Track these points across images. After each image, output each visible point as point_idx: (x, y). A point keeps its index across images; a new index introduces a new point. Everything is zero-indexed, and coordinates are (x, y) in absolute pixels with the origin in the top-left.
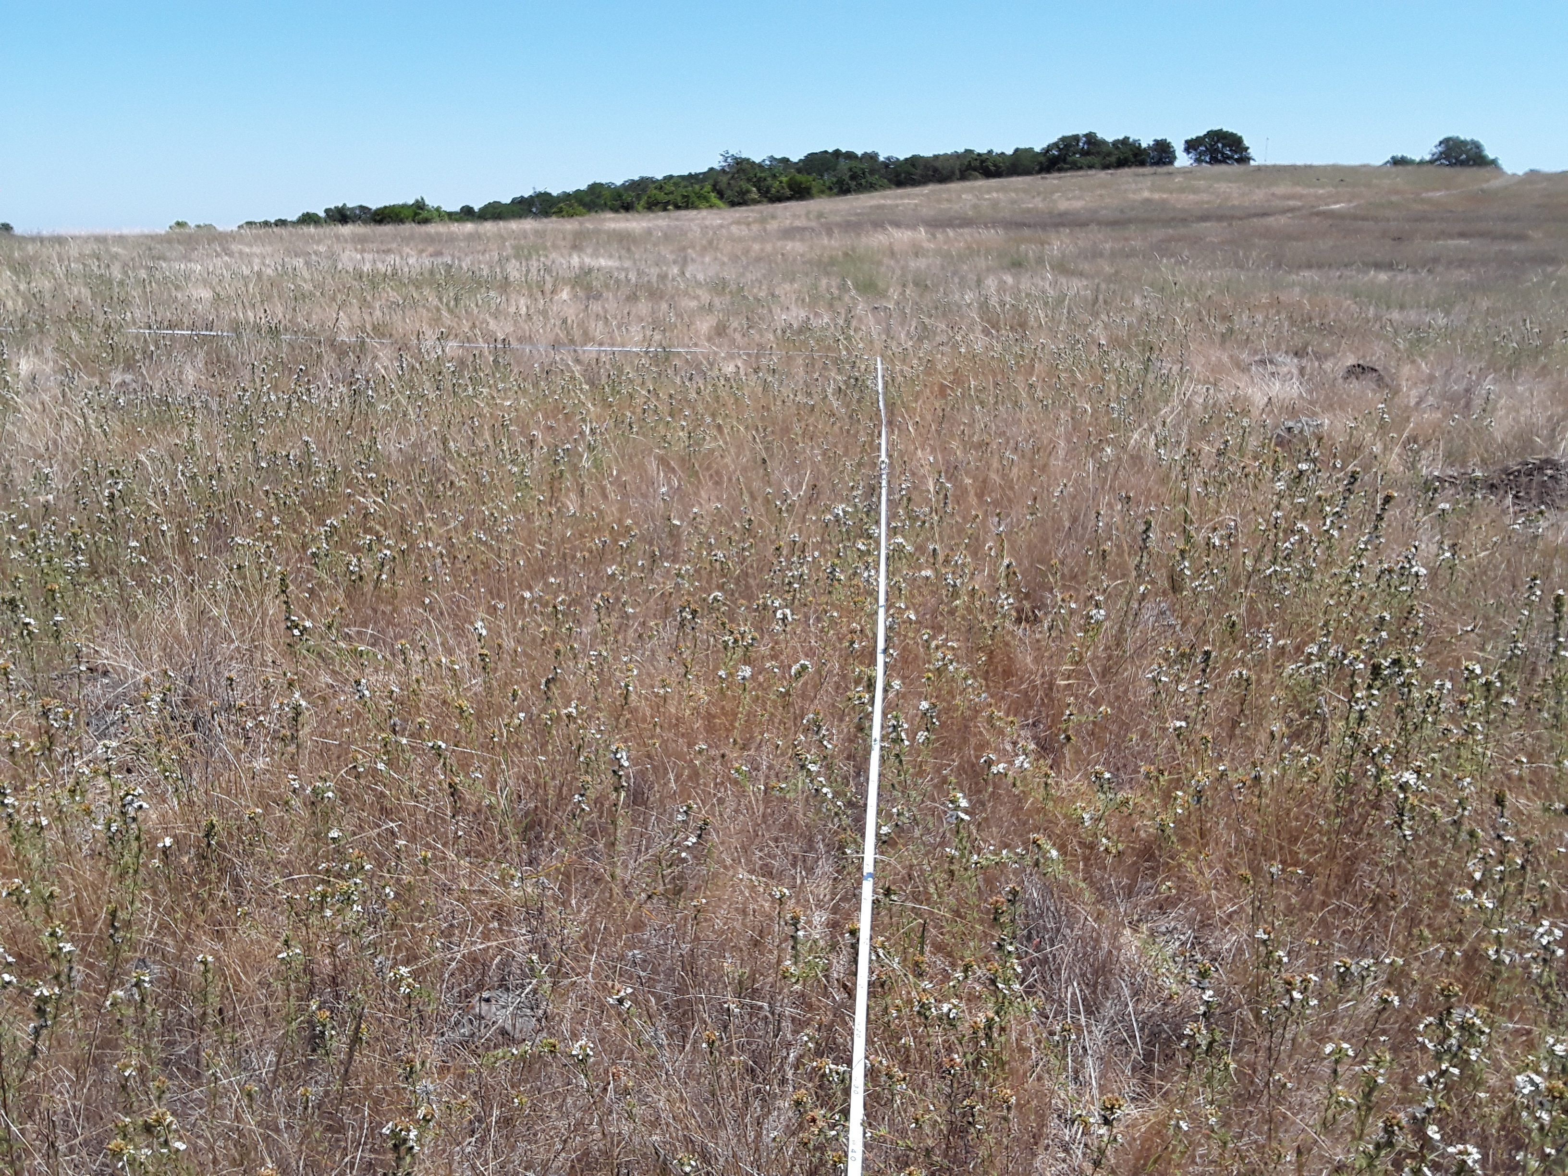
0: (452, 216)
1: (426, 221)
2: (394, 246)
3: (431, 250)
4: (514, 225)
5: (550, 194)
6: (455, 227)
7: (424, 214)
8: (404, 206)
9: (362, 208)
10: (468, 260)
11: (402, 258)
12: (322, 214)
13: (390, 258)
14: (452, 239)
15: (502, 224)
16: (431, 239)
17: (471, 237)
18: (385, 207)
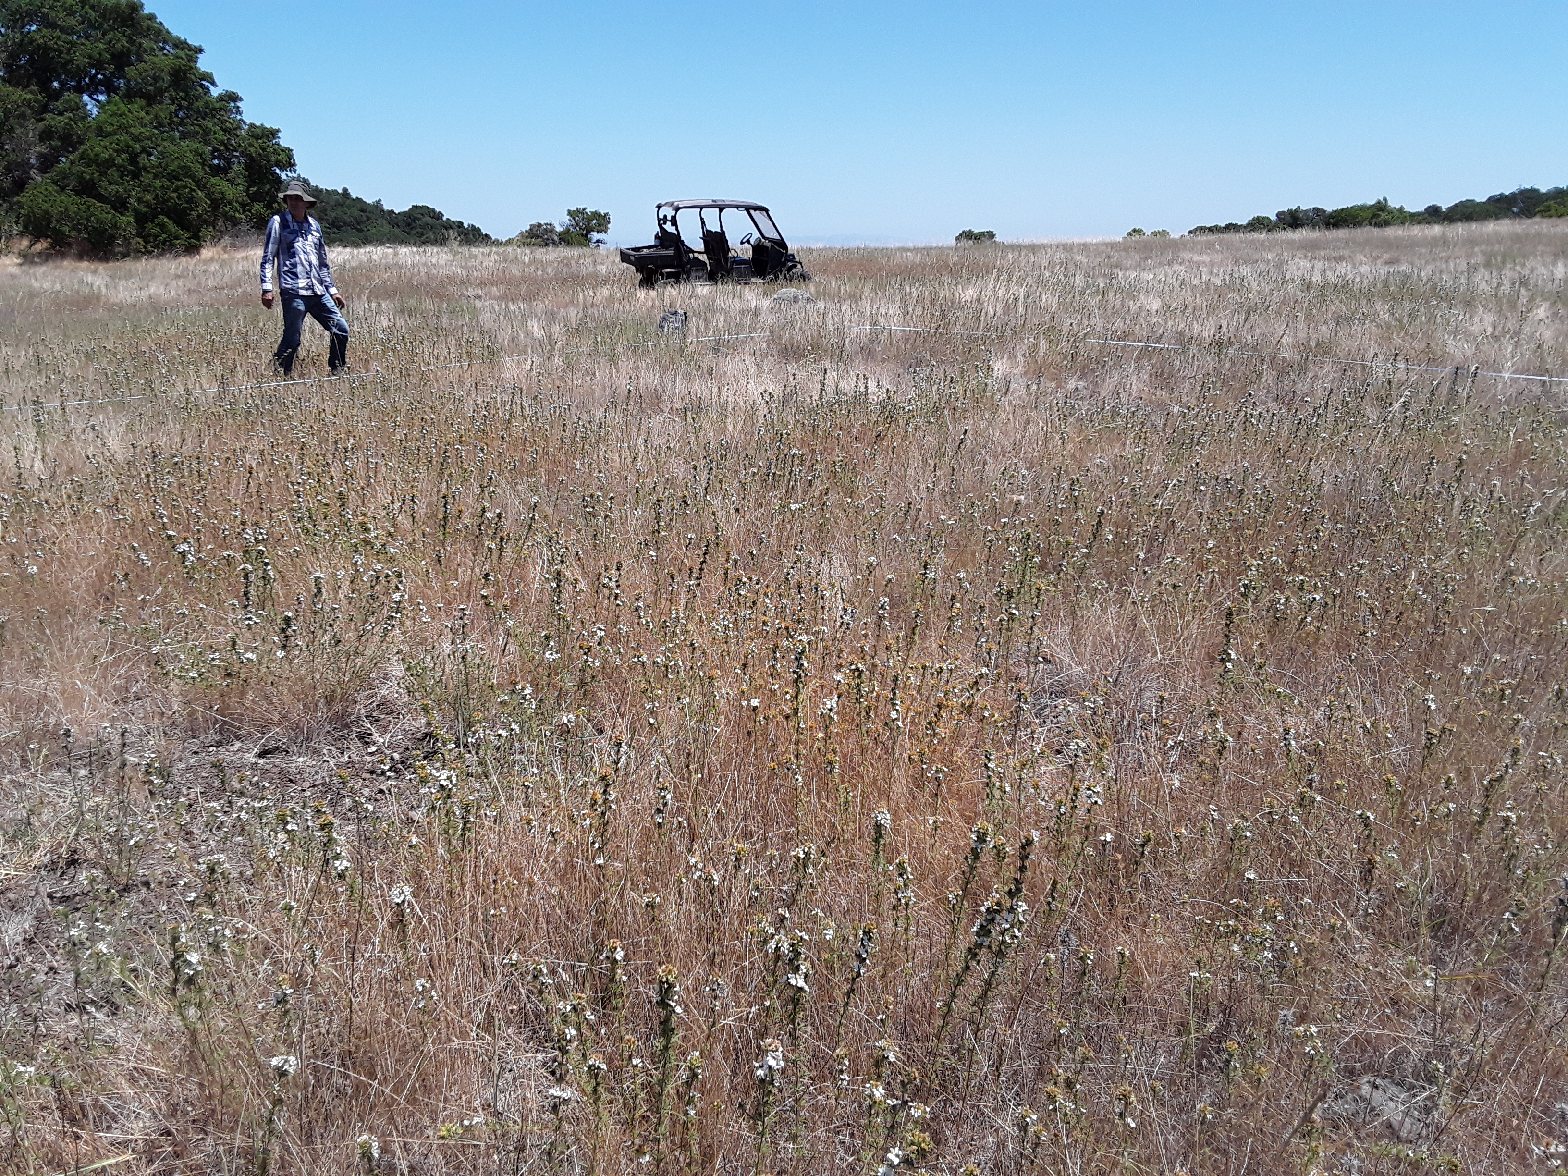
0: (1416, 218)
1: (1386, 224)
2: (1346, 253)
3: (1386, 256)
4: (1490, 227)
5: (1537, 191)
6: (1416, 231)
7: (1383, 216)
8: (1363, 208)
9: (1317, 211)
10: (1429, 269)
11: (1354, 267)
12: (1273, 218)
13: (1341, 268)
14: (1412, 244)
15: (1474, 226)
16: (1388, 244)
17: (1433, 243)
18: (1342, 210)
